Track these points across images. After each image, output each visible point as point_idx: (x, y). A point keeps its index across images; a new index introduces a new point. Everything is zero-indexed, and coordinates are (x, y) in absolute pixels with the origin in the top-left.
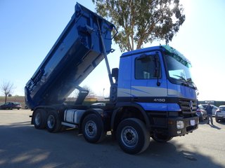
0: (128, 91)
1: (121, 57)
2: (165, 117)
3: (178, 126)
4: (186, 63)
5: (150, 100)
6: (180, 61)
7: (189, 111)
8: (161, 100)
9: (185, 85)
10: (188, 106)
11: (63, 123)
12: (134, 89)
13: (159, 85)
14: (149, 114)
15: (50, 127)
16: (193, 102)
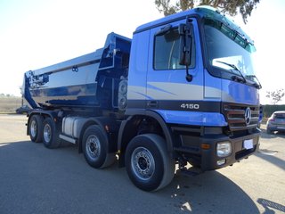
0: (142, 89)
1: (134, 33)
2: (198, 135)
3: (220, 152)
4: (246, 44)
5: (175, 105)
6: (234, 39)
7: (244, 124)
8: (192, 106)
9: (239, 80)
10: (243, 116)
11: (61, 136)
12: (150, 86)
13: (189, 79)
14: (173, 128)
15: (47, 140)
16: (253, 109)
